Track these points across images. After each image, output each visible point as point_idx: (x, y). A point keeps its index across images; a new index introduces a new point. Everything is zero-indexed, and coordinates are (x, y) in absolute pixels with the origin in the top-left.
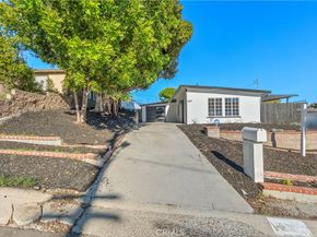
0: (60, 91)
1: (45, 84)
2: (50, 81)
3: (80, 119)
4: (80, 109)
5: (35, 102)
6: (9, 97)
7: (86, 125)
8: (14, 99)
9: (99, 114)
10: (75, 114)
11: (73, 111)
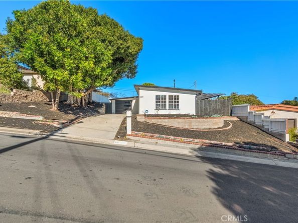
0: (42, 87)
1: (30, 82)
2: (34, 80)
3: (54, 108)
4: (54, 101)
5: (26, 97)
6: (12, 93)
7: (58, 111)
8: (15, 95)
9: (70, 105)
10: (52, 105)
11: (50, 103)
